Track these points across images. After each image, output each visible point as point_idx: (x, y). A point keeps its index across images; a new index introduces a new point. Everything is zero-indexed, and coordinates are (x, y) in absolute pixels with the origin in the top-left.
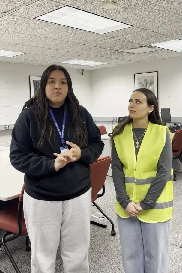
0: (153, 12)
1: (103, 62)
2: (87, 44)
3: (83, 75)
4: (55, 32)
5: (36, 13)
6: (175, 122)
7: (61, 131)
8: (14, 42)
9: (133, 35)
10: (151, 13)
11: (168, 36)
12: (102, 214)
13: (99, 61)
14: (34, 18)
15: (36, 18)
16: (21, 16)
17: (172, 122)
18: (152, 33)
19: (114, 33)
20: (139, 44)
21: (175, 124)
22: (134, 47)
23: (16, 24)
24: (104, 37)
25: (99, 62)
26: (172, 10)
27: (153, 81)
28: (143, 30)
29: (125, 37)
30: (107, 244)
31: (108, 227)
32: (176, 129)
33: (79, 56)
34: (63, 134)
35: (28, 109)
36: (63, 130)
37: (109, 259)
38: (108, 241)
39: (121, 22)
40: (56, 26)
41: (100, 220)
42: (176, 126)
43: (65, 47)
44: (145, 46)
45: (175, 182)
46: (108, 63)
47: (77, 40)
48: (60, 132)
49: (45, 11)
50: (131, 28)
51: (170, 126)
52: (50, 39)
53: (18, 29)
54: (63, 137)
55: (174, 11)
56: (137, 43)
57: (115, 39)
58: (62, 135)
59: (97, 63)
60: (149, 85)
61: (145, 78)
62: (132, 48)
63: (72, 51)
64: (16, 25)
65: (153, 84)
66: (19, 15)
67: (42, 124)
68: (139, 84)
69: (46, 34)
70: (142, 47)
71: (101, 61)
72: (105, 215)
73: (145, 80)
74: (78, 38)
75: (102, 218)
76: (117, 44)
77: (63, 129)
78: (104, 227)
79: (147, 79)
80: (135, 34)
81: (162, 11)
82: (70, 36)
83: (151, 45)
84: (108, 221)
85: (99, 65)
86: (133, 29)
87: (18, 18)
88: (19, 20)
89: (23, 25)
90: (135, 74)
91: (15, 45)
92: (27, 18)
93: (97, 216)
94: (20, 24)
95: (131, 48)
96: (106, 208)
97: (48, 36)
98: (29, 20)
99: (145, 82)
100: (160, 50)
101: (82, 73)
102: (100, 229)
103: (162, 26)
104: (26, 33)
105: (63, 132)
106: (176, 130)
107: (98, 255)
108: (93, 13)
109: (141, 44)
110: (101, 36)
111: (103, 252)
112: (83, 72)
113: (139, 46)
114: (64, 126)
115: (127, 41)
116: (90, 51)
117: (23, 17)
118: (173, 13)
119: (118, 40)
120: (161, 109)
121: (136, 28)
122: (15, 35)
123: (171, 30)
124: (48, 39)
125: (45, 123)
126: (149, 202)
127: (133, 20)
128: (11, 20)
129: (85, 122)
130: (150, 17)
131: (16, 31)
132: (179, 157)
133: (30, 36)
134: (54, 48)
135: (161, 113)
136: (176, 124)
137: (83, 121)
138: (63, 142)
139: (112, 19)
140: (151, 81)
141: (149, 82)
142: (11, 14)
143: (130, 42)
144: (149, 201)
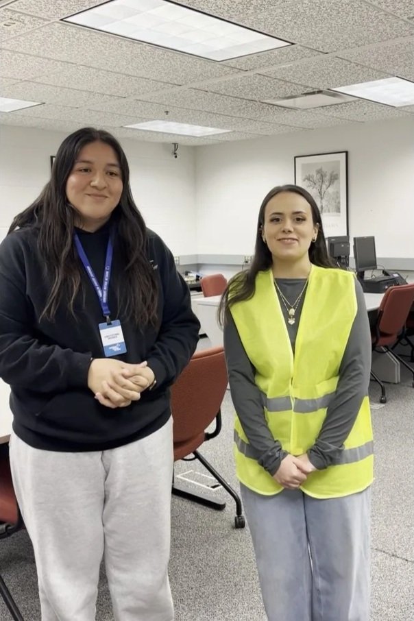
0: (340, 10)
1: (222, 127)
2: (186, 84)
3: (176, 157)
4: (110, 53)
5: (66, 7)
6: (387, 268)
7: (101, 286)
8: (15, 75)
9: (292, 65)
10: (335, 13)
11: (373, 69)
12: (214, 478)
13: (212, 126)
14: (62, 20)
15: (67, 20)
16: (30, 13)
17: (378, 267)
18: (337, 60)
19: (249, 59)
20: (307, 87)
21: (385, 273)
22: (294, 94)
23: (18, 34)
24: (226, 69)
25: (214, 127)
26: (384, 7)
27: (337, 175)
28: (316, 53)
29: (275, 68)
30: (224, 548)
31: (227, 508)
32: (387, 284)
33: (167, 112)
34: (105, 293)
35: (22, 231)
36: (106, 284)
37: (227, 582)
38: (226, 540)
39: (264, 32)
40: (112, 40)
41: (211, 491)
42: (387, 278)
43: (136, 90)
44: (320, 92)
45: (383, 405)
46: (234, 129)
47: (163, 75)
48: (98, 288)
49: (87, 3)
50: (289, 48)
51: (374, 277)
52: (99, 69)
53: (23, 46)
54: (104, 300)
55: (388, 10)
56: (301, 85)
57: (250, 74)
58: (103, 294)
59: (210, 131)
60: (327, 183)
61: (319, 168)
62: (289, 95)
63: (151, 99)
64: (19, 36)
65: (336, 182)
66: (25, 12)
67: (55, 268)
68: (304, 180)
69: (90, 59)
70: (313, 93)
71: (218, 126)
72: (220, 481)
73: (319, 172)
74: (164, 70)
75: (214, 487)
76: (254, 87)
77: (106, 279)
78: (219, 507)
79: (323, 170)
80: (299, 64)
81: (361, 9)
82: (146, 65)
83: (335, 89)
84: (228, 493)
85: (213, 135)
86: (292, 50)
87: (23, 17)
88: (25, 24)
89: (36, 35)
90: (295, 158)
91: (17, 83)
92: (44, 20)
93: (203, 483)
94: (28, 33)
95: (287, 96)
96: (224, 464)
97: (94, 65)
98: (49, 22)
99: (319, 176)
100: (355, 102)
101: (175, 154)
102: (209, 512)
103: (360, 44)
104: (42, 54)
105: (105, 288)
106: (387, 287)
107: (202, 574)
108: (200, 10)
109: (310, 85)
110: (218, 66)
111: (216, 566)
112: (176, 150)
113: (305, 92)
114: (107, 274)
115: (280, 80)
116: (192, 101)
117: (36, 17)
118: (386, 15)
119: (258, 77)
120: (355, 239)
121: (299, 47)
122: (15, 60)
123: (381, 55)
124: (95, 70)
125: (62, 265)
126: (328, 450)
127: (292, 28)
128: (6, 23)
129: (156, 267)
130: (331, 22)
131: (21, 50)
132: (392, 349)
133: (53, 63)
134: (108, 93)
135: (355, 247)
136: (389, 272)
137: (154, 264)
138: (106, 310)
139: (245, 25)
140: (333, 172)
141: (328, 177)
142: (7, 7)
143: (286, 82)
144: (329, 448)
